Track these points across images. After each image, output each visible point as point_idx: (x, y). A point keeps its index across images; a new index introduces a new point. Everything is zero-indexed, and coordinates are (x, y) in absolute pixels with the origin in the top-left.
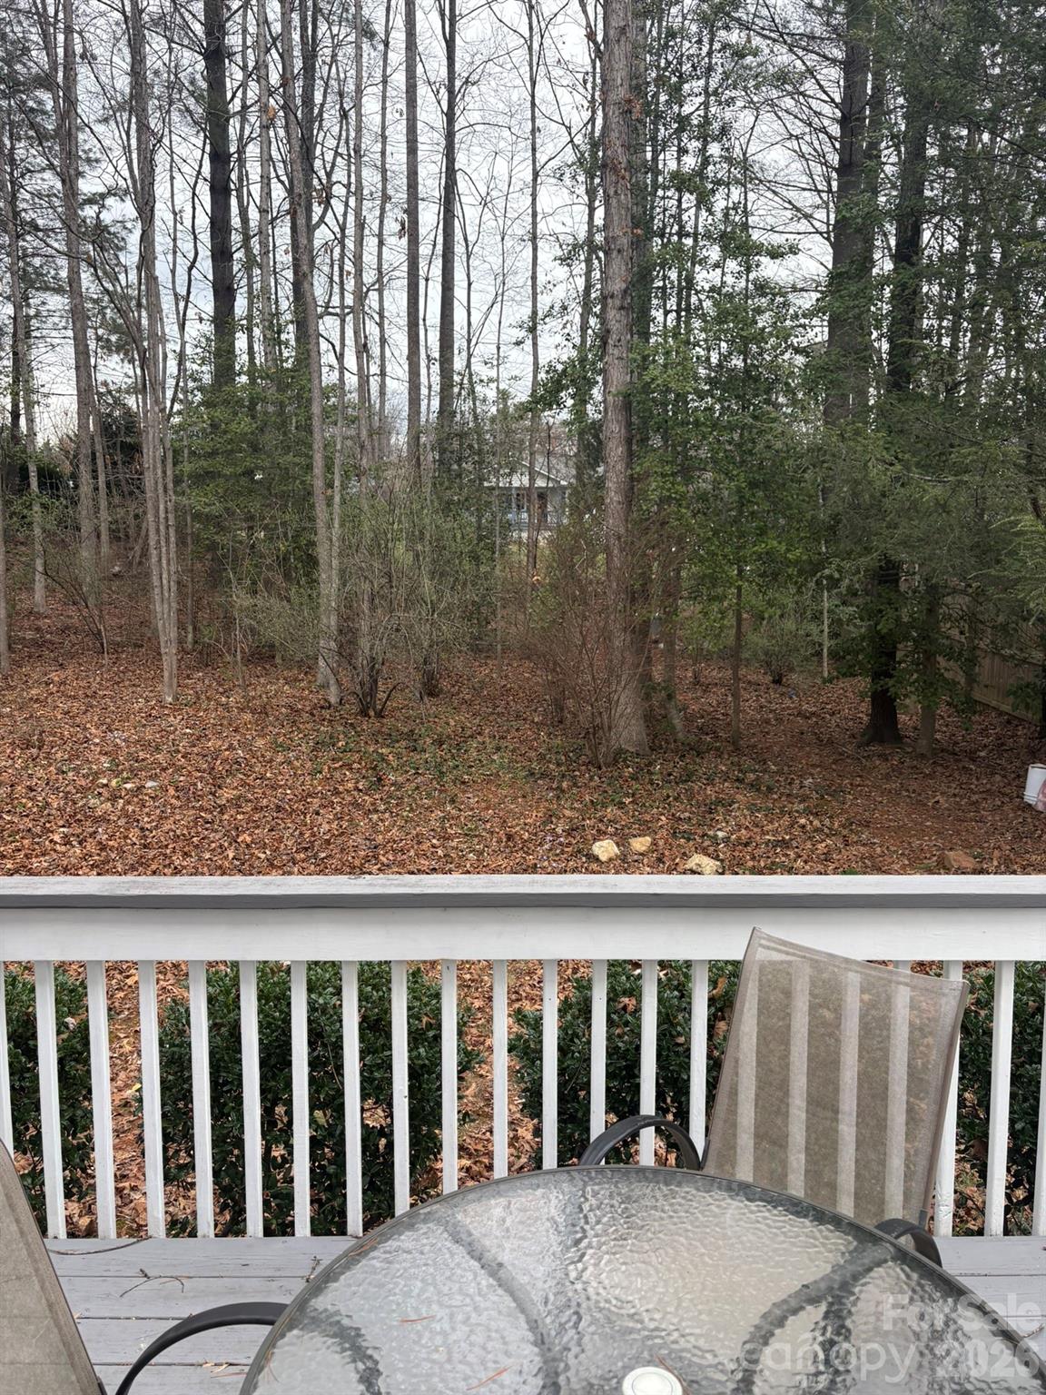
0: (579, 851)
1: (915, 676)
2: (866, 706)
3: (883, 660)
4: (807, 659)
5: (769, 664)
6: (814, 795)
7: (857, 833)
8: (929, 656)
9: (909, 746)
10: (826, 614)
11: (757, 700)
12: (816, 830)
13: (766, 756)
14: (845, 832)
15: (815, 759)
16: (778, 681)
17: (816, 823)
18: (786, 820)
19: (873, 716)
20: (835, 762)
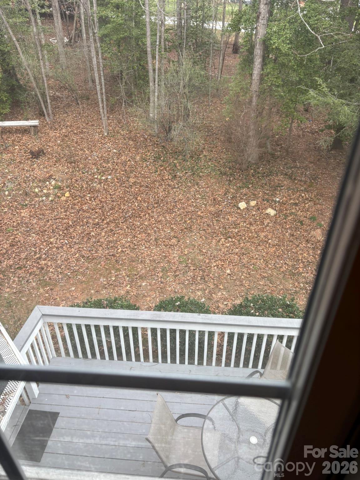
0: (235, 205)
7: (319, 199)
12: (307, 199)
14: (315, 199)
17: (307, 195)
18: (298, 194)
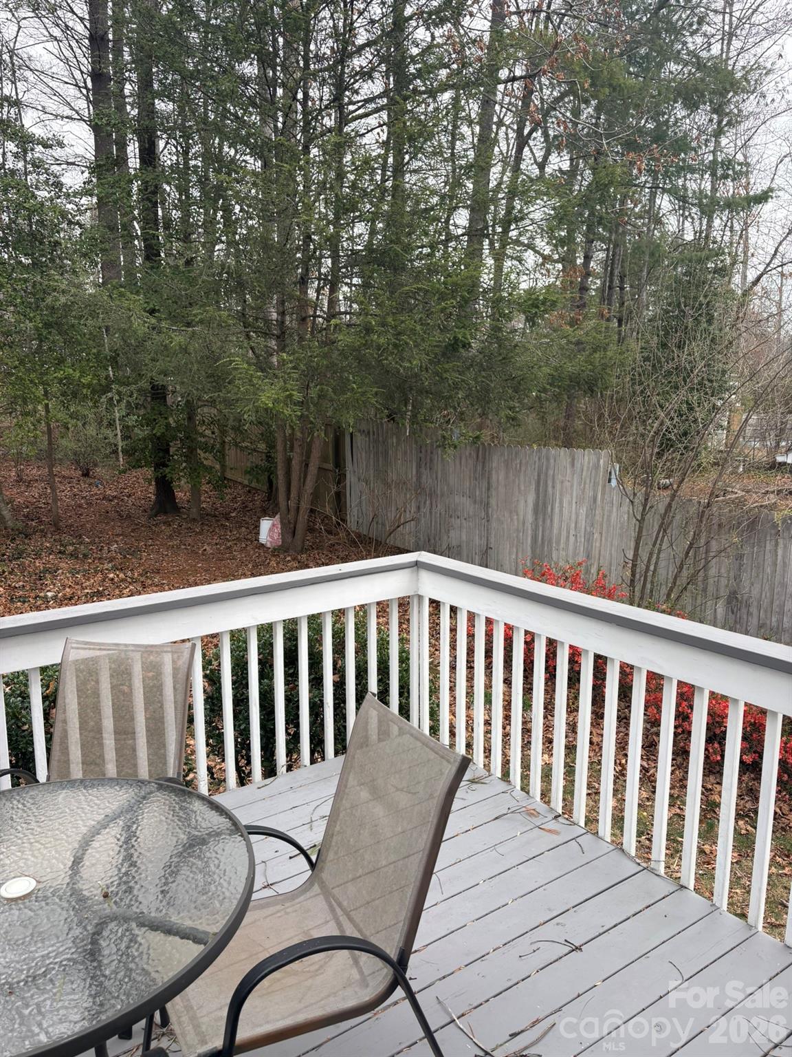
1: (184, 464)
2: (152, 489)
3: (161, 454)
4: (107, 456)
5: (78, 462)
6: (119, 556)
7: (151, 578)
8: (192, 450)
9: (184, 514)
10: (117, 422)
11: (71, 490)
12: (122, 580)
13: (81, 532)
14: (142, 579)
15: (118, 530)
16: (86, 474)
17: (122, 576)
18: (99, 577)
19: (157, 495)
20: (133, 531)
